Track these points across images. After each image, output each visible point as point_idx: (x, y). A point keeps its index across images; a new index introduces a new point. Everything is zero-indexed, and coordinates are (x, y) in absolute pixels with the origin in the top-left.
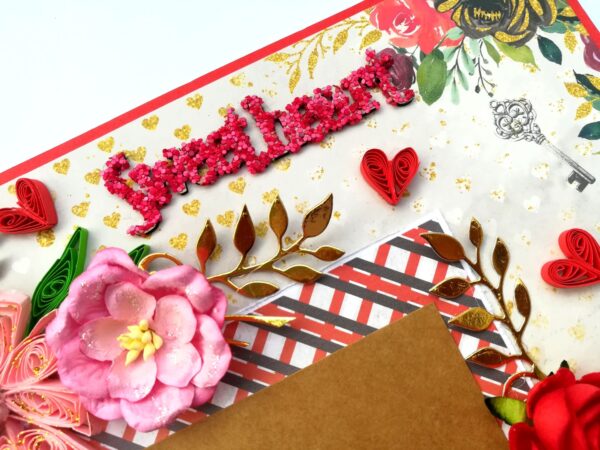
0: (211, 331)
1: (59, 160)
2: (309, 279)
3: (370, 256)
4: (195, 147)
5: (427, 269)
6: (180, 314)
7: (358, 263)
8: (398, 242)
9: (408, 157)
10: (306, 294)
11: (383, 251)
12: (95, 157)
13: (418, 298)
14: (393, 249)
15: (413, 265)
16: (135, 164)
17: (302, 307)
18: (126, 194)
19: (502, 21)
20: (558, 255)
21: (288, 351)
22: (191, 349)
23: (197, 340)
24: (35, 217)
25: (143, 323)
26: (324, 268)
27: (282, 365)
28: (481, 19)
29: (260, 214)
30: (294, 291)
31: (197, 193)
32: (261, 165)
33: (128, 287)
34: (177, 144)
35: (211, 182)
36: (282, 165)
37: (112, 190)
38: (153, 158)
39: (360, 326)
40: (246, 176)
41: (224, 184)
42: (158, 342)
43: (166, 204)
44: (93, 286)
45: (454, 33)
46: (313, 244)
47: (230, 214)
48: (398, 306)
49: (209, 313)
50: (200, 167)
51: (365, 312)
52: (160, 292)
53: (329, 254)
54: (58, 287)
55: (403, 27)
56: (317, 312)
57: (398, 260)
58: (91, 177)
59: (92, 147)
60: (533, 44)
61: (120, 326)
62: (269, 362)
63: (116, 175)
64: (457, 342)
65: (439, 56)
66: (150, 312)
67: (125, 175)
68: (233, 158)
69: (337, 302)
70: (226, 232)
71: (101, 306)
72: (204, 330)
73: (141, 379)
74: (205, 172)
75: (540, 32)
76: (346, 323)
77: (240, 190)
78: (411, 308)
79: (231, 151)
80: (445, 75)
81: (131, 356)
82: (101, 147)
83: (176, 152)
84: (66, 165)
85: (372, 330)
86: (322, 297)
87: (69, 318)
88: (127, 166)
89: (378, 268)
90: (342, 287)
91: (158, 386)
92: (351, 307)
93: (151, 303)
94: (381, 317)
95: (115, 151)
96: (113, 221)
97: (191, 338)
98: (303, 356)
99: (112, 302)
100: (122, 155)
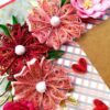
23: (101, 2)
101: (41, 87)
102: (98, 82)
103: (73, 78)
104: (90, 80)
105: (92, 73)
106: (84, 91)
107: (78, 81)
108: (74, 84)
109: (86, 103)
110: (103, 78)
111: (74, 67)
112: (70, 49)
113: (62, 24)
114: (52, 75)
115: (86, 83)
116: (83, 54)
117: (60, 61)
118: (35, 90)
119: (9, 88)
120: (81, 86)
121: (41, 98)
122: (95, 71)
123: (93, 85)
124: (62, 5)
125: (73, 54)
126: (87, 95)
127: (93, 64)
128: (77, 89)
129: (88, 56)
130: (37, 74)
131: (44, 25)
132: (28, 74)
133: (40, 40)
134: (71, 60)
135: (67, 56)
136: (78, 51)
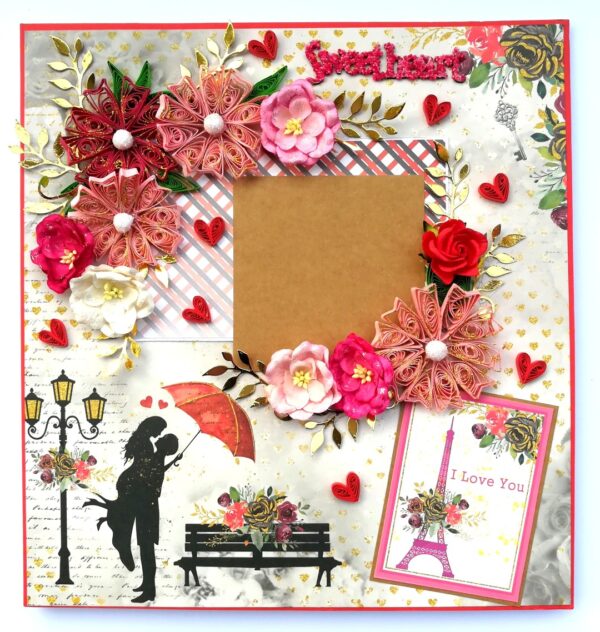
0: (329, 135)
1: (288, 30)
2: (376, 140)
3: (407, 142)
4: (354, 55)
5: (429, 159)
6: (319, 123)
7: (401, 143)
8: (423, 143)
9: (447, 106)
10: (371, 145)
11: (414, 143)
12: (305, 37)
13: (419, 170)
14: (419, 145)
15: (424, 155)
16: (323, 49)
17: (367, 150)
18: (313, 62)
19: (528, 64)
20: (491, 181)
21: (351, 165)
22: (315, 140)
23: (319, 138)
24: (268, 51)
25: (300, 119)
26: (386, 138)
27: (346, 170)
28: (518, 59)
29: (369, 99)
30: (366, 141)
31: (344, 76)
32: (380, 77)
33: (304, 100)
34: (346, 49)
35: (352, 75)
36: (390, 81)
37: (308, 56)
38: (332, 50)
39: (387, 170)
40: (370, 80)
41: (359, 78)
42: (301, 132)
43: (328, 75)
44: (292, 92)
45: (502, 59)
46: (385, 123)
47: (354, 93)
48: (409, 170)
49: (331, 128)
50: (352, 65)
51: (393, 165)
52: (315, 109)
53: (391, 132)
54: (266, 88)
55: (479, 44)
56: (372, 155)
57: (419, 150)
58: (300, 46)
59: (306, 31)
60: (536, 83)
61: (289, 116)
62: (341, 166)
63: (313, 49)
64: (425, 197)
65: (488, 66)
66: (304, 116)
67: (316, 52)
68: (368, 68)
69: (383, 155)
70: (350, 101)
71: (287, 104)
72: (325, 133)
73: (289, 143)
74: (353, 69)
75: (542, 79)
76: (382, 166)
77: (364, 84)
78: (413, 173)
79: (369, 64)
80: (486, 77)
81: (287, 132)
82: (310, 33)
83: (344, 53)
84: (290, 34)
85: (391, 174)
86: (377, 149)
87: (275, 101)
88: (319, 48)
89: (408, 149)
90: (388, 149)
91: (295, 149)
92: (388, 160)
93: (307, 112)
94: (398, 170)
95: (317, 38)
96: (301, 70)
97: (317, 134)
98: (357, 170)
99: (293, 103)
100: (319, 42)
101: (122, 221)
102: (223, 273)
103: (186, 241)
104: (213, 262)
105: (223, 254)
106: (192, 273)
107: (192, 253)
108: (181, 252)
109: (181, 294)
110: (235, 274)
111: (199, 225)
112: (213, 190)
113: (224, 135)
114: (152, 216)
115: (203, 263)
116: (230, 212)
117: (182, 201)
118: (111, 222)
119: (69, 192)
120: (192, 264)
121: (112, 240)
122: (230, 254)
123: (213, 273)
124: (247, 99)
125: (213, 202)
126: (192, 283)
127: (236, 240)
128: (182, 263)
129: (235, 222)
130: (128, 197)
131: (189, 116)
132: (113, 187)
133: (165, 142)
134: (203, 211)
135: (200, 198)
136: (224, 201)
